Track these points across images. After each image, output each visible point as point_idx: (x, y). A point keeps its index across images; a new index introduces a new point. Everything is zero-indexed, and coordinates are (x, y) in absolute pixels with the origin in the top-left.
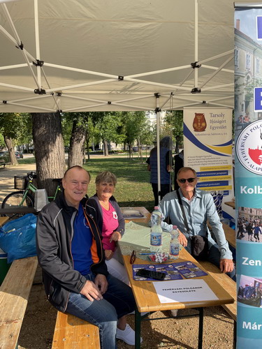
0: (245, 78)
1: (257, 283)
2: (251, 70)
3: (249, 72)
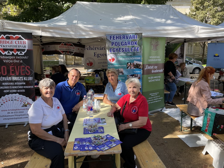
0: (108, 47)
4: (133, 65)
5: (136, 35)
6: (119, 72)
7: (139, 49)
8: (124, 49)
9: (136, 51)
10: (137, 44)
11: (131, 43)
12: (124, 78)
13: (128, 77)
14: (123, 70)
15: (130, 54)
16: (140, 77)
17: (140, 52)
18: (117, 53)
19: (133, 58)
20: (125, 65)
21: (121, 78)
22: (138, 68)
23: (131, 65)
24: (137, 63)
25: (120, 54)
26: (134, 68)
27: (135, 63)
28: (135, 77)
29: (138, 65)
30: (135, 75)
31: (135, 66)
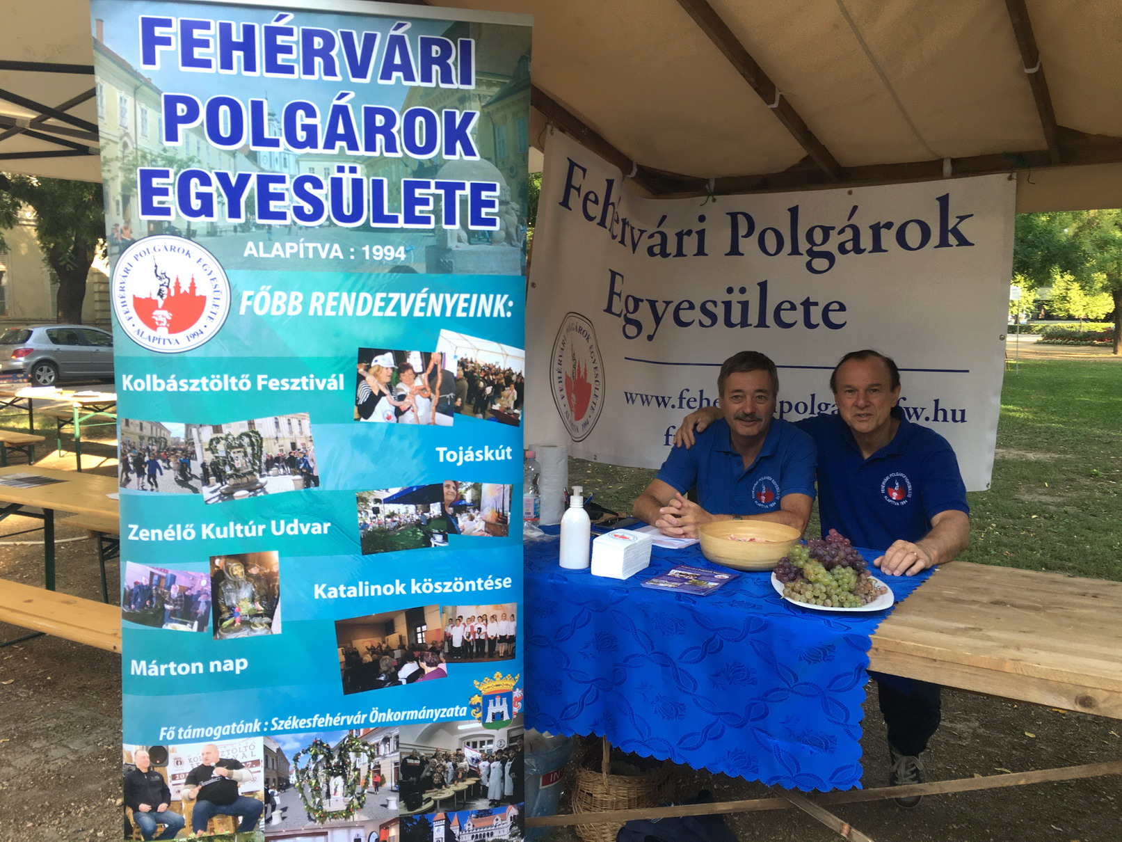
0: (120, 146)
1: (156, 578)
2: (131, 131)
3: (127, 134)
4: (432, 377)
5: (466, 48)
6: (253, 464)
7: (494, 197)
8: (327, 185)
9: (457, 226)
10: (475, 142)
11: (399, 132)
12: (327, 525)
13: (367, 518)
14: (308, 432)
15: (389, 256)
16: (501, 511)
17: (503, 234)
18: (235, 228)
19: (423, 300)
20: (337, 378)
21: (278, 529)
22: (479, 410)
23: (401, 381)
24: (466, 359)
25: (270, 240)
26: (444, 408)
27: (456, 357)
28: (450, 510)
29: (482, 384)
30: (447, 494)
31: (452, 394)
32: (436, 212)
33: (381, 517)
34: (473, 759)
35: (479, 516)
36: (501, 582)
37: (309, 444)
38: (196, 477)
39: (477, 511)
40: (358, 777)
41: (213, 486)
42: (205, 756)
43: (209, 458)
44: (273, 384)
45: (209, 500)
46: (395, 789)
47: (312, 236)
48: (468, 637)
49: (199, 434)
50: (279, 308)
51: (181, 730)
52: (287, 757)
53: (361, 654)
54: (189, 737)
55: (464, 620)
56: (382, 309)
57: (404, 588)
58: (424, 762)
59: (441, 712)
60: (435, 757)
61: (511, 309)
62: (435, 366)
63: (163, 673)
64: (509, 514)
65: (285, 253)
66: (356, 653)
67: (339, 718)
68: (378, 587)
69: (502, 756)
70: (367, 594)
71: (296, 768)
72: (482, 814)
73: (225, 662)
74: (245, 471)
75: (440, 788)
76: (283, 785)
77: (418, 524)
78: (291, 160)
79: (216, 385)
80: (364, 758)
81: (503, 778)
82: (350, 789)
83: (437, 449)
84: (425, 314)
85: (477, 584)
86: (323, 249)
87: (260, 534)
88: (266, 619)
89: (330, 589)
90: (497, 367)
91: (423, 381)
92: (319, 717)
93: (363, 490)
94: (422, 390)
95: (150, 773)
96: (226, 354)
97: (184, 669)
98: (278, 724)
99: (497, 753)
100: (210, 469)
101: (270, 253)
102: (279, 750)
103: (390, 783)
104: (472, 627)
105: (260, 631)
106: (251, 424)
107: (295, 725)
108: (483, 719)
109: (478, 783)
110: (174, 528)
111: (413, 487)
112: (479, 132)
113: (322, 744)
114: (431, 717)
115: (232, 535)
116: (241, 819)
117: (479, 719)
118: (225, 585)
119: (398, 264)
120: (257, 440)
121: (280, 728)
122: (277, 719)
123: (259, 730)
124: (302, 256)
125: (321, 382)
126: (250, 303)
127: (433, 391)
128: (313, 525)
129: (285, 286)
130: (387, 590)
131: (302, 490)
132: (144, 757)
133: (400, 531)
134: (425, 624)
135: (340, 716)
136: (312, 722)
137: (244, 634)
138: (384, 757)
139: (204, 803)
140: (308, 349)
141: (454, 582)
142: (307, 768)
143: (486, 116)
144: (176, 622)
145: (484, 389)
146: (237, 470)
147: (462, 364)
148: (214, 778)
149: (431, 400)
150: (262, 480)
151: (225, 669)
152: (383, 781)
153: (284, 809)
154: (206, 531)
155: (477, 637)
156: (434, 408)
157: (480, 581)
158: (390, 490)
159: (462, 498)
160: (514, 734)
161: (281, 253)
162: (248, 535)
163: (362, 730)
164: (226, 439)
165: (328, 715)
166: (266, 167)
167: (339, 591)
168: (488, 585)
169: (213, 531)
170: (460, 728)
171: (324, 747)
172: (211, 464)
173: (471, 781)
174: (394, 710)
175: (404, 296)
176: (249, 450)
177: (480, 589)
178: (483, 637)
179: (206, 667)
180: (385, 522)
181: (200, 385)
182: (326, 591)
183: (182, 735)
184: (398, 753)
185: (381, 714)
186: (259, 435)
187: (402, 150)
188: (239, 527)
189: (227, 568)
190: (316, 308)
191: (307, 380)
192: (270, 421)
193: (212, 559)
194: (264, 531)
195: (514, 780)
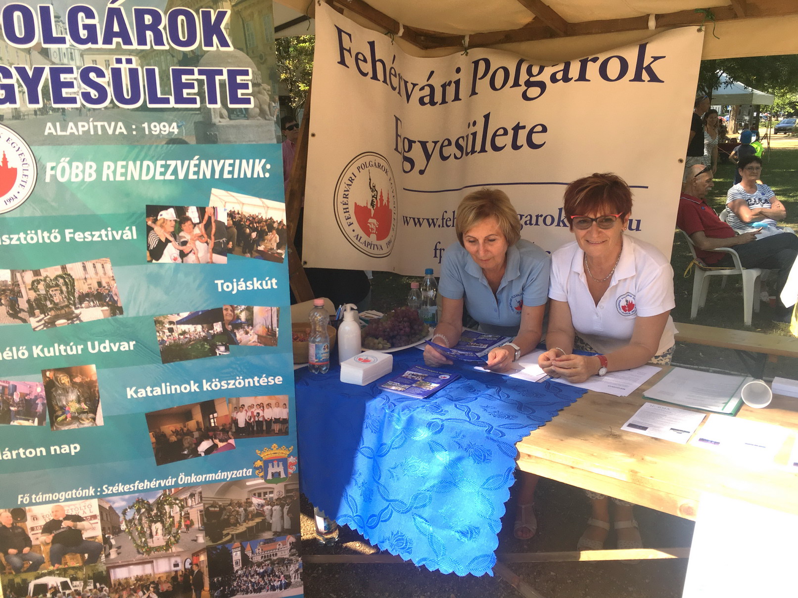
4: (208, 226)
6: (69, 299)
7: (247, 80)
8: (108, 74)
9: (219, 105)
10: (229, 36)
11: (165, 28)
12: (132, 343)
13: (165, 336)
14: (110, 273)
15: (165, 131)
16: (270, 327)
17: (257, 110)
18: (35, 112)
19: (195, 166)
20: (131, 230)
21: (93, 348)
22: (247, 251)
23: (183, 230)
24: (234, 211)
25: (64, 120)
26: (218, 249)
27: (225, 210)
28: (230, 327)
29: (248, 231)
30: (226, 315)
31: (224, 239)
32: (201, 93)
33: (175, 334)
34: (259, 505)
35: (252, 331)
36: (274, 380)
37: (112, 282)
38: (24, 311)
39: (251, 328)
40: (173, 522)
41: (38, 317)
42: (54, 513)
43: (32, 295)
44: (79, 237)
45: (37, 327)
46: (202, 528)
47: (98, 116)
48: (250, 420)
49: (22, 277)
50: (77, 175)
51: (34, 496)
52: (117, 512)
53: (168, 435)
54: (41, 500)
55: (246, 407)
56: (162, 174)
57: (198, 387)
58: (223, 509)
59: (233, 473)
60: (230, 504)
61: (268, 171)
62: (210, 218)
63: (15, 457)
64: (277, 329)
65: (78, 131)
66: (164, 435)
67: (155, 482)
68: (178, 387)
69: (281, 502)
70: (169, 392)
71: (125, 519)
72: (267, 541)
73: (62, 446)
74: (62, 305)
75: (236, 526)
76: (117, 531)
77: (205, 339)
78: (77, 55)
79: (32, 239)
80: (177, 509)
81: (282, 517)
82: (167, 531)
83: (216, 282)
84: (198, 177)
85: (254, 381)
86: (110, 126)
87: (80, 352)
88: (91, 415)
89: (139, 391)
90: (260, 217)
91: (200, 229)
92: (139, 483)
93: (160, 316)
94: (200, 236)
95: (14, 527)
96: (38, 213)
97: (31, 453)
98: (108, 490)
99: (277, 500)
100: (34, 304)
101: (66, 131)
102: (110, 507)
103: (197, 525)
104: (252, 413)
105: (87, 424)
106: (64, 268)
107: (121, 489)
108: (265, 477)
109: (264, 520)
110: (11, 350)
111: (199, 312)
112: (232, 27)
113: (143, 501)
114: (225, 477)
115: (57, 354)
116: (86, 555)
117: (262, 477)
118: (56, 390)
119: (173, 137)
120: (69, 281)
121: (110, 492)
122: (107, 486)
123: (93, 494)
124: (92, 133)
125: (117, 233)
126: (53, 172)
127: (210, 237)
128: (121, 344)
129: (81, 158)
130: (185, 389)
131: (110, 318)
132: (8, 517)
133: (191, 345)
134: (216, 412)
135: (156, 481)
136: (134, 486)
137: (74, 426)
138: (191, 507)
139: (57, 546)
140: (103, 207)
141: (236, 380)
142: (133, 519)
143: (236, 14)
144: (21, 419)
145: (250, 234)
146: (56, 304)
147: (231, 215)
148: (63, 528)
149: (208, 244)
150: (77, 312)
151: (63, 451)
152: (192, 523)
153: (119, 548)
154: (36, 351)
155: (257, 419)
156: (211, 250)
157: (256, 379)
158: (181, 314)
159: (238, 318)
160: (289, 487)
161: (74, 131)
162: (70, 353)
163: (173, 490)
164: (45, 280)
165: (146, 481)
166: (56, 60)
167: (146, 392)
168: (263, 381)
169: (42, 350)
170: (248, 484)
171: (145, 503)
172: (35, 300)
173: (258, 520)
174: (197, 475)
175: (179, 162)
176: (64, 289)
177: (257, 384)
178: (261, 419)
179: (48, 451)
180: (179, 338)
181: (19, 239)
182: (136, 392)
183: (35, 500)
184: (202, 504)
185: (187, 478)
186: (71, 277)
187: (169, 44)
188: (62, 347)
189: (56, 378)
190: (108, 175)
191: (106, 233)
192: (79, 265)
193: (44, 372)
194: (82, 350)
195: (291, 518)
